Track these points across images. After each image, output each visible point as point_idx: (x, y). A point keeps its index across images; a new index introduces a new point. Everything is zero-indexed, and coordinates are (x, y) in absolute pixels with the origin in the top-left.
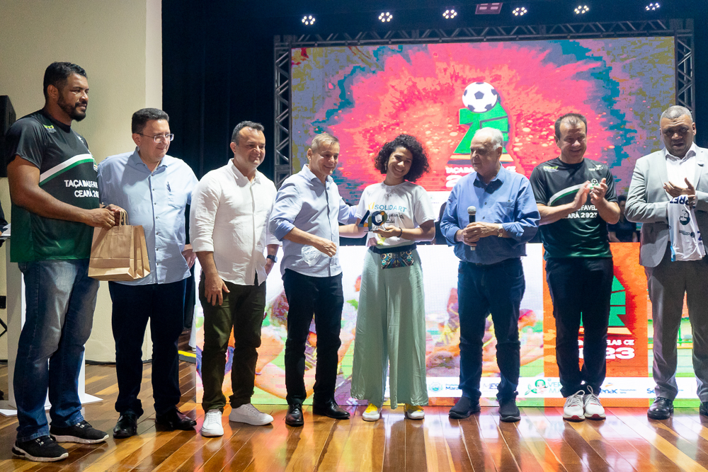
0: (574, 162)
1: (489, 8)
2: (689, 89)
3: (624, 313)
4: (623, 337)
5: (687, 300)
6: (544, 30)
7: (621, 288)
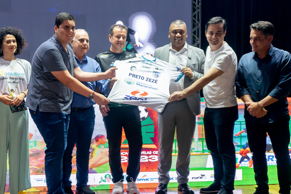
0: (118, 52)
2: (198, 13)
3: (153, 137)
4: (152, 150)
5: (176, 130)
7: (152, 122)
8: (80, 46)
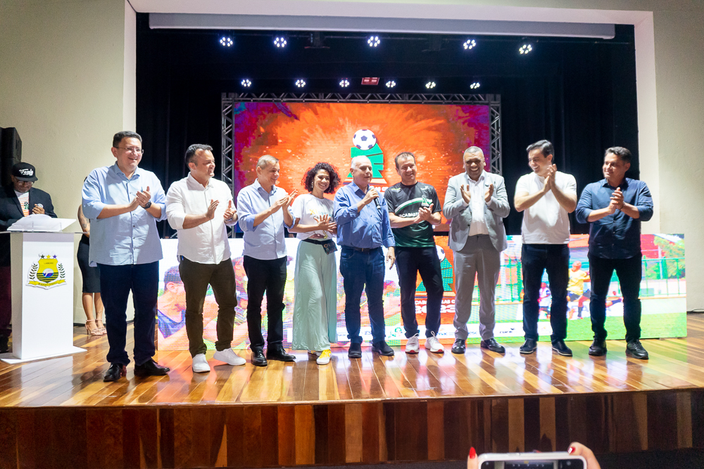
0: (410, 184)
1: (370, 80)
2: (498, 140)
4: (451, 298)
6: (407, 97)
8: (361, 175)
